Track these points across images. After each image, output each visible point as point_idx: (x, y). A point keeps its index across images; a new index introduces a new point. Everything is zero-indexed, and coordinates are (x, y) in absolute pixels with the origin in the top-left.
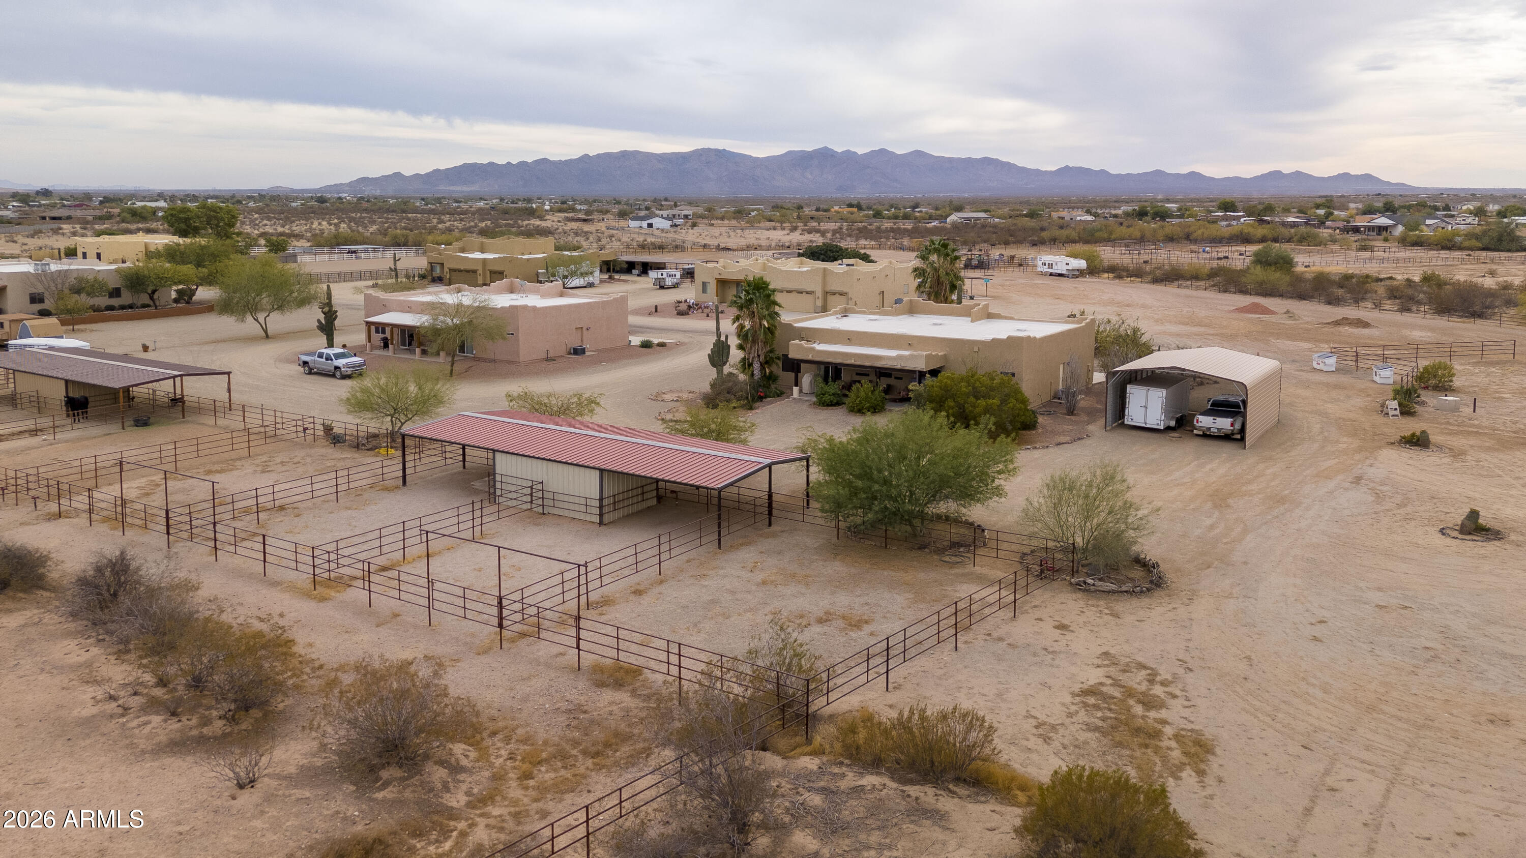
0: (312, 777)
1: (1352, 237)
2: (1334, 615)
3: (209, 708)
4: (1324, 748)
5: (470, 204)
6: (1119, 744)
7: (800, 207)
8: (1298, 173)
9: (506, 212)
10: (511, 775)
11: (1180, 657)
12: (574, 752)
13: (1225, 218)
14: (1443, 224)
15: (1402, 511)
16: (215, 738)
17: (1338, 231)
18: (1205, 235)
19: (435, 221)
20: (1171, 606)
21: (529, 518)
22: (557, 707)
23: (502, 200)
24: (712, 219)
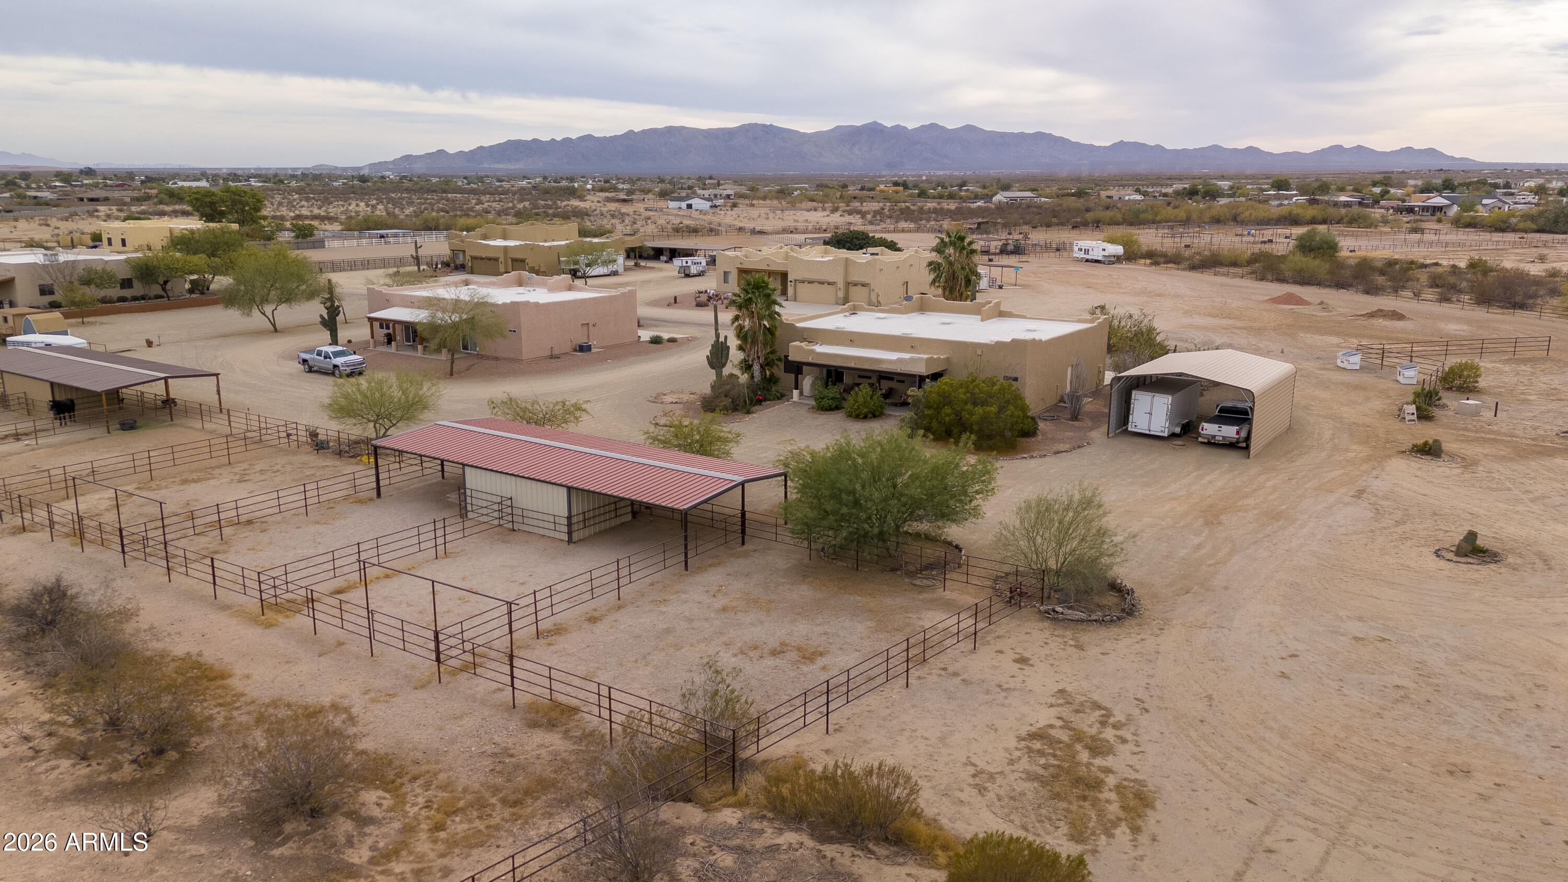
0: (214, 830)
1: (1406, 218)
2: (1308, 648)
3: (121, 752)
4: (1269, 803)
5: (513, 182)
6: (1057, 796)
7: (845, 186)
8: (1360, 148)
9: (547, 192)
10: (424, 826)
11: (1139, 696)
12: (493, 800)
13: (1277, 197)
14: (1500, 204)
15: (1399, 530)
16: (124, 784)
17: (1391, 211)
18: (1253, 217)
19: (474, 202)
20: (1139, 637)
21: (498, 534)
22: (483, 750)
23: (545, 178)
24: (754, 198)
